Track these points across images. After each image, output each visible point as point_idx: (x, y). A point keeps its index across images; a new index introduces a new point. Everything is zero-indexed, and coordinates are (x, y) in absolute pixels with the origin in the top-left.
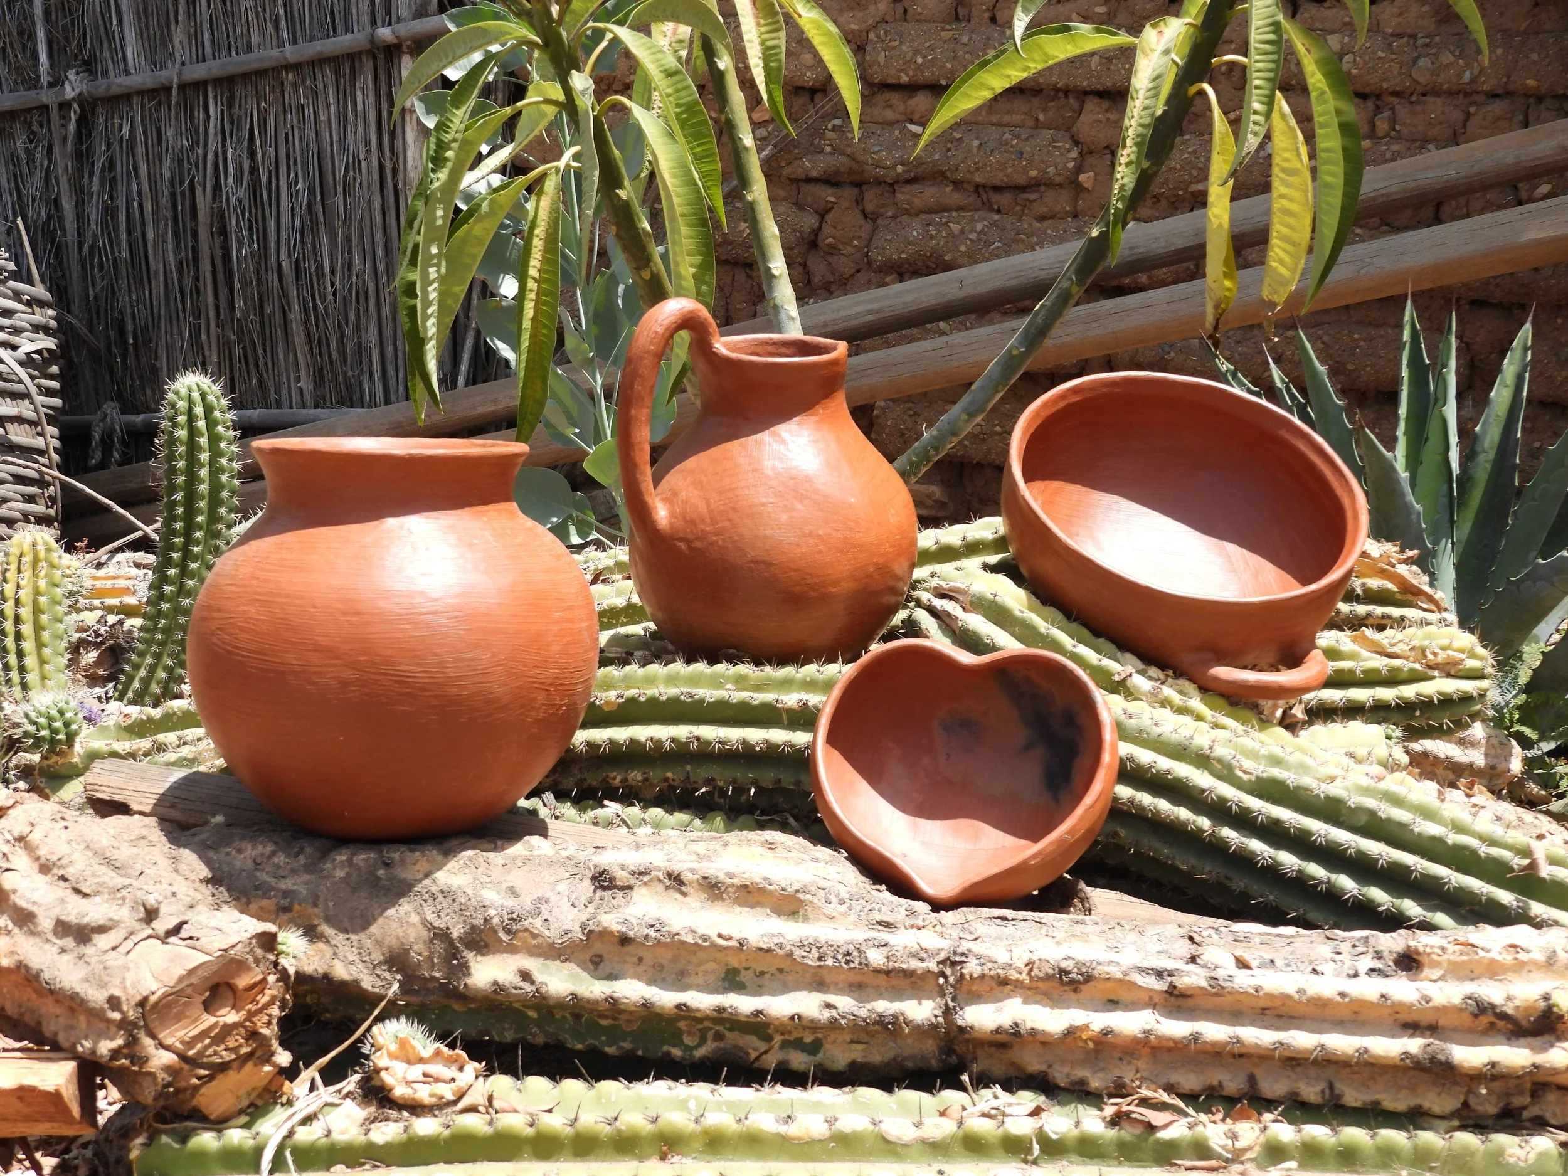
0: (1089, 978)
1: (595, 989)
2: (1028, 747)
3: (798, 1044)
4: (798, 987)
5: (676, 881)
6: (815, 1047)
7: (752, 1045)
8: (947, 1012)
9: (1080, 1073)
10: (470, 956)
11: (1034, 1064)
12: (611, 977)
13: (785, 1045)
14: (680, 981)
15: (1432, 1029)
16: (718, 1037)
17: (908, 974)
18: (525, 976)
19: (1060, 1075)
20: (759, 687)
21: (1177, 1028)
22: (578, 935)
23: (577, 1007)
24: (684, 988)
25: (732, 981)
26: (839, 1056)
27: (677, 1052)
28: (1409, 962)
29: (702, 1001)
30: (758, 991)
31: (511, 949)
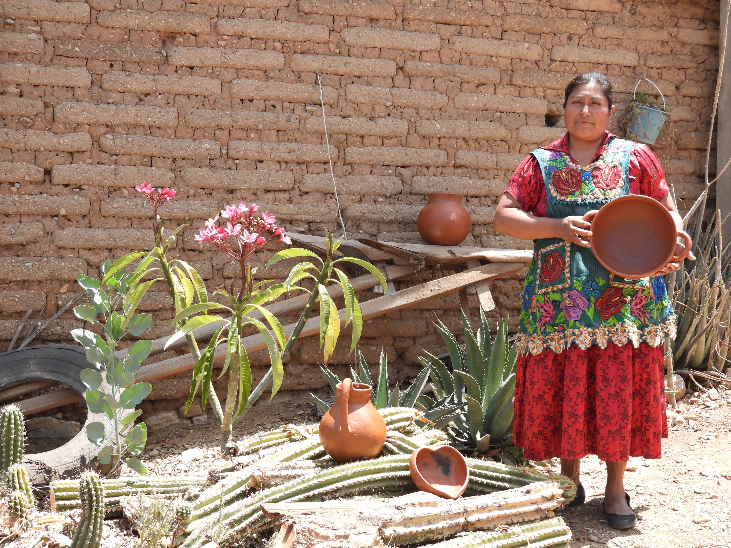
0: (487, 506)
1: (407, 531)
2: (438, 466)
3: (439, 534)
4: (441, 521)
5: (413, 505)
6: (442, 533)
7: (431, 536)
8: (466, 519)
9: (488, 525)
10: (384, 529)
11: (479, 526)
12: (409, 527)
13: (437, 534)
14: (420, 525)
15: (536, 503)
16: (425, 536)
17: (459, 513)
18: (394, 531)
19: (485, 527)
20: (377, 464)
21: (502, 513)
22: (402, 520)
23: (405, 535)
24: (421, 526)
25: (429, 522)
26: (446, 534)
27: (417, 541)
28: (528, 492)
29: (427, 528)
30: (434, 523)
31: (391, 526)
